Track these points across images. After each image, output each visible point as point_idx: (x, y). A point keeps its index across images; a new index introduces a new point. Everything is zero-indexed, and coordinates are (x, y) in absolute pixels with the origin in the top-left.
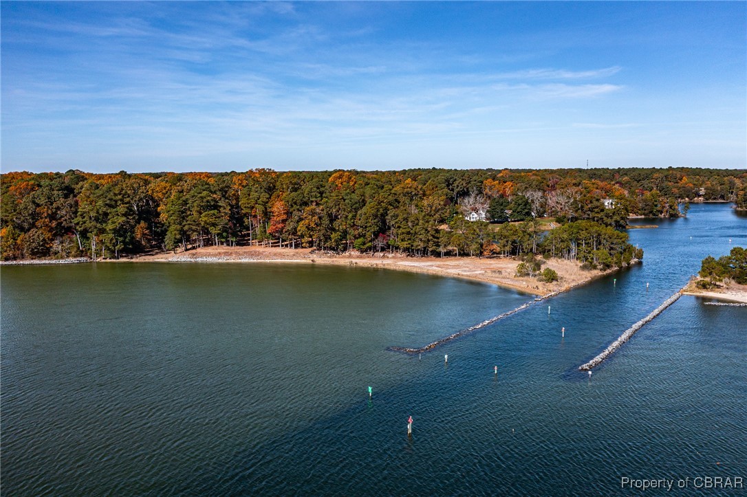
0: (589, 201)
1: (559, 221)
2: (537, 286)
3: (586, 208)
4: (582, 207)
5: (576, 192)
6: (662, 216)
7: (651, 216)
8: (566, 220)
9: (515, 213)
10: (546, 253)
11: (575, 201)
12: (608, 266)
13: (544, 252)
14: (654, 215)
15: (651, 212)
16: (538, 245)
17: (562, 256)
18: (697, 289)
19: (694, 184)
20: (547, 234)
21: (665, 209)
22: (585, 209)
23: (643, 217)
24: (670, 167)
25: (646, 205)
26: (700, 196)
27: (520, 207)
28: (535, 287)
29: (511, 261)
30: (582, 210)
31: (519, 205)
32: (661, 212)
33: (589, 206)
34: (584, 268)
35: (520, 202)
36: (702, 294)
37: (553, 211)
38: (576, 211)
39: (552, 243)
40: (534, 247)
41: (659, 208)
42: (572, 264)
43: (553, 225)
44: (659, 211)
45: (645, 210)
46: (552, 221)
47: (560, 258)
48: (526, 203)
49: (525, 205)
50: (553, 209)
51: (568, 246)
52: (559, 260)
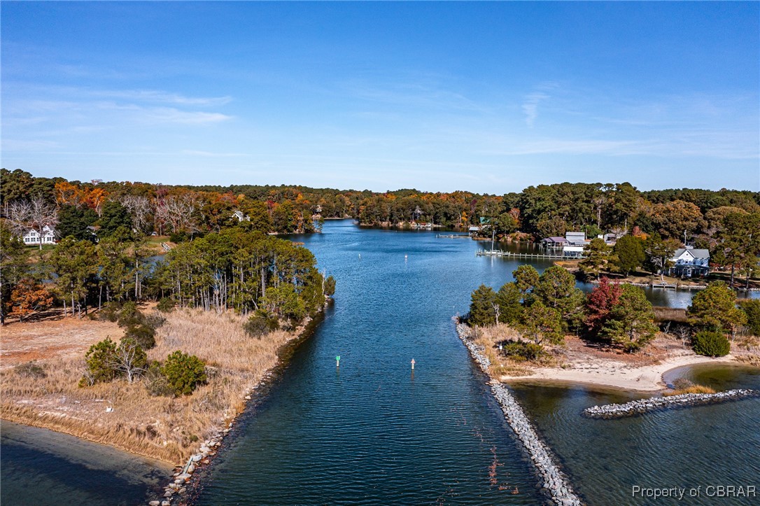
0: (216, 210)
1: (176, 239)
2: (149, 429)
3: (213, 219)
4: (207, 218)
5: (197, 199)
6: (297, 232)
7: (285, 232)
8: (185, 237)
9: (105, 230)
10: (163, 296)
11: (197, 211)
12: (296, 318)
13: (159, 297)
14: (289, 231)
15: (285, 227)
16: (145, 282)
17: (199, 302)
18: (509, 363)
19: (311, 201)
20: (162, 260)
21: (300, 224)
22: (211, 221)
23: (276, 233)
24: (283, 185)
25: (280, 219)
26: (317, 213)
27: (113, 220)
28: (143, 428)
29: (86, 323)
30: (208, 223)
31: (111, 216)
32: (296, 228)
33: (218, 217)
34: (253, 329)
35: (113, 211)
36: (534, 377)
37: (165, 227)
38: (200, 224)
39: (174, 277)
40: (138, 285)
41: (293, 223)
42: (223, 319)
43: (167, 247)
44: (293, 226)
45: (278, 225)
46: (166, 240)
47: (192, 306)
48: (124, 212)
49: (122, 217)
50: (166, 222)
51: (209, 282)
52: (193, 312)
